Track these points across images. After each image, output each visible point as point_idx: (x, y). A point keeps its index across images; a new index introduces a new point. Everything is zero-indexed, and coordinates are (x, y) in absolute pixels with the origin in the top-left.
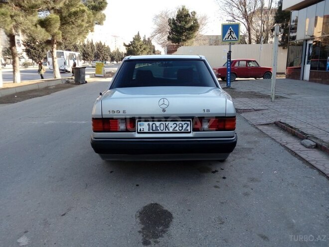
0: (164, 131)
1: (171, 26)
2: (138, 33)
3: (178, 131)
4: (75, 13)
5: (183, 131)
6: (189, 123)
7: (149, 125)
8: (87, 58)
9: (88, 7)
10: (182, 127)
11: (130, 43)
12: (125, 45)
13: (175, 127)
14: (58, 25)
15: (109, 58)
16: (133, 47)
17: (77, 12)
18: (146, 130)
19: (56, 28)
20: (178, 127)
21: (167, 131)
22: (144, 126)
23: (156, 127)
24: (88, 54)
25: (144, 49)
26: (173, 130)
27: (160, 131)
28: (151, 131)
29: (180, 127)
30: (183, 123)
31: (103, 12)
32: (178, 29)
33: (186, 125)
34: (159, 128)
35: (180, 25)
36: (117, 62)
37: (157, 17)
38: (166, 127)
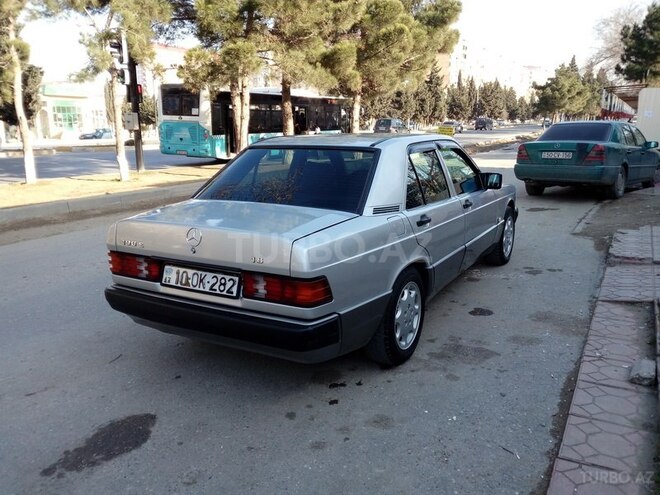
0: (197, 288)
1: (626, 43)
2: (573, 59)
3: (218, 292)
4: (387, 37)
5: (224, 293)
6: (237, 279)
7: (178, 273)
8: (457, 114)
9: (421, 21)
10: (224, 284)
11: (549, 82)
12: (536, 86)
13: (214, 285)
14: (353, 60)
15: (505, 113)
16: (553, 90)
17: (390, 33)
18: (173, 283)
19: (349, 66)
20: (219, 283)
21: (201, 289)
22: (171, 274)
23: (188, 279)
24: (459, 106)
25: (579, 94)
26: (211, 289)
27: (191, 287)
28: (179, 285)
29: (221, 284)
30: (228, 277)
31: (452, 27)
32: (645, 49)
33: (232, 282)
34: (190, 281)
35: (651, 38)
36: (522, 120)
37: (606, 23)
38: (201, 281)
